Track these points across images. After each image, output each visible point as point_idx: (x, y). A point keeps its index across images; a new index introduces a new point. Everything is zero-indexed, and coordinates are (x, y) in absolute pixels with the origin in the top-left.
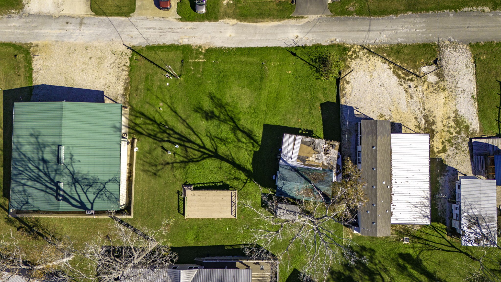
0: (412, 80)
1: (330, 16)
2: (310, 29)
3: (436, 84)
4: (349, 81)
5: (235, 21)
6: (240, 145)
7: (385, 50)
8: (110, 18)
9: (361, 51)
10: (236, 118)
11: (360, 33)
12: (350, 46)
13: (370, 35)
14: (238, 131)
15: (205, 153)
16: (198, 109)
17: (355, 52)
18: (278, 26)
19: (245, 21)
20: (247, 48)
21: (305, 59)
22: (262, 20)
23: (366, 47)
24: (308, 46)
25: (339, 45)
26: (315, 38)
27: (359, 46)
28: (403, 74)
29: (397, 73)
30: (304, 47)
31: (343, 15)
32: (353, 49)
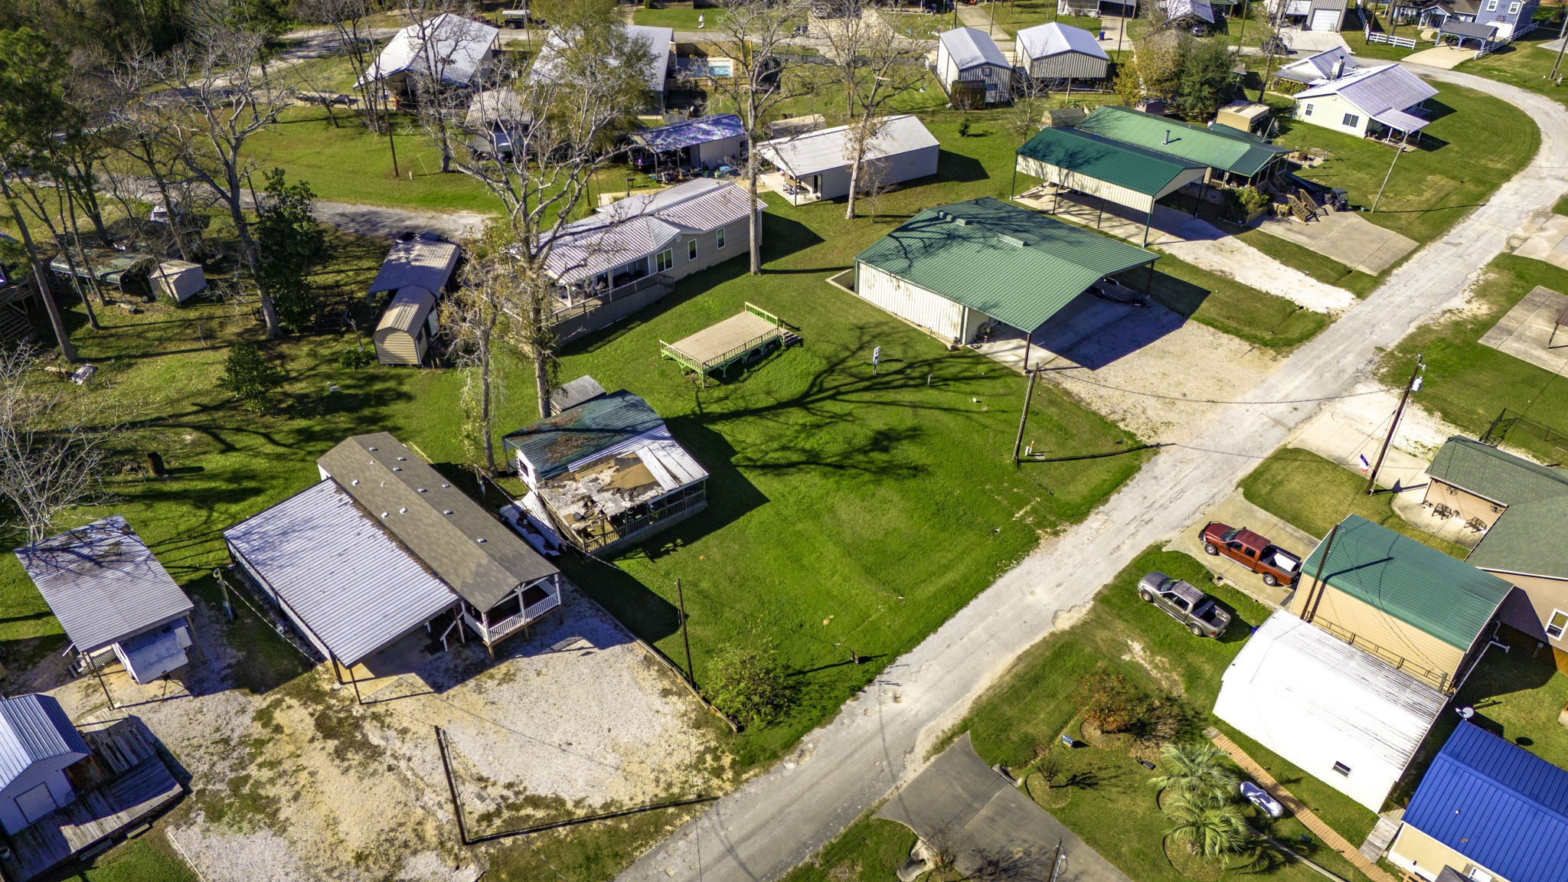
0: (487, 817)
1: (878, 807)
2: (888, 738)
3: (399, 859)
4: (665, 696)
5: (1065, 623)
6: (775, 445)
7: (635, 840)
8: (1260, 461)
9: (702, 787)
10: (834, 473)
11: (750, 827)
12: (745, 776)
13: (716, 841)
14: (803, 458)
15: (821, 391)
16: (914, 434)
17: (718, 772)
18: (966, 688)
19: (1045, 641)
20: (971, 599)
21: (822, 673)
22: (1014, 671)
23: (698, 806)
24: (848, 702)
25: (775, 756)
26: (852, 729)
27: (721, 794)
28: (529, 817)
29: (548, 807)
30: (855, 691)
31: (845, 836)
32: (729, 774)
